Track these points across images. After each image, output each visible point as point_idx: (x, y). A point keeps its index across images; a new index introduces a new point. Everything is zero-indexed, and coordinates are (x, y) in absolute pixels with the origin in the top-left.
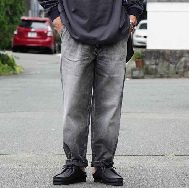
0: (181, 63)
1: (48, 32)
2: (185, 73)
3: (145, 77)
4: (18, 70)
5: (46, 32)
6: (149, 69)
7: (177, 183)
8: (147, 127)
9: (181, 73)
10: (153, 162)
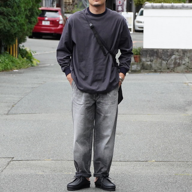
0: (172, 60)
1: (59, 20)
2: (175, 68)
3: (142, 72)
4: (35, 62)
5: (58, 21)
6: (145, 65)
7: (153, 188)
8: (138, 131)
9: (172, 69)
10: (138, 168)
